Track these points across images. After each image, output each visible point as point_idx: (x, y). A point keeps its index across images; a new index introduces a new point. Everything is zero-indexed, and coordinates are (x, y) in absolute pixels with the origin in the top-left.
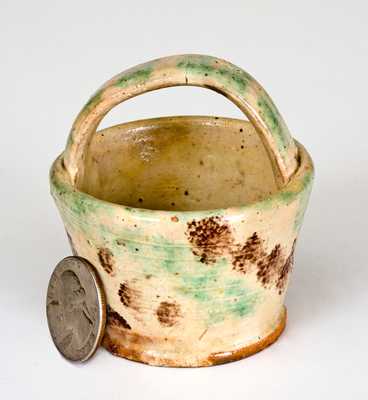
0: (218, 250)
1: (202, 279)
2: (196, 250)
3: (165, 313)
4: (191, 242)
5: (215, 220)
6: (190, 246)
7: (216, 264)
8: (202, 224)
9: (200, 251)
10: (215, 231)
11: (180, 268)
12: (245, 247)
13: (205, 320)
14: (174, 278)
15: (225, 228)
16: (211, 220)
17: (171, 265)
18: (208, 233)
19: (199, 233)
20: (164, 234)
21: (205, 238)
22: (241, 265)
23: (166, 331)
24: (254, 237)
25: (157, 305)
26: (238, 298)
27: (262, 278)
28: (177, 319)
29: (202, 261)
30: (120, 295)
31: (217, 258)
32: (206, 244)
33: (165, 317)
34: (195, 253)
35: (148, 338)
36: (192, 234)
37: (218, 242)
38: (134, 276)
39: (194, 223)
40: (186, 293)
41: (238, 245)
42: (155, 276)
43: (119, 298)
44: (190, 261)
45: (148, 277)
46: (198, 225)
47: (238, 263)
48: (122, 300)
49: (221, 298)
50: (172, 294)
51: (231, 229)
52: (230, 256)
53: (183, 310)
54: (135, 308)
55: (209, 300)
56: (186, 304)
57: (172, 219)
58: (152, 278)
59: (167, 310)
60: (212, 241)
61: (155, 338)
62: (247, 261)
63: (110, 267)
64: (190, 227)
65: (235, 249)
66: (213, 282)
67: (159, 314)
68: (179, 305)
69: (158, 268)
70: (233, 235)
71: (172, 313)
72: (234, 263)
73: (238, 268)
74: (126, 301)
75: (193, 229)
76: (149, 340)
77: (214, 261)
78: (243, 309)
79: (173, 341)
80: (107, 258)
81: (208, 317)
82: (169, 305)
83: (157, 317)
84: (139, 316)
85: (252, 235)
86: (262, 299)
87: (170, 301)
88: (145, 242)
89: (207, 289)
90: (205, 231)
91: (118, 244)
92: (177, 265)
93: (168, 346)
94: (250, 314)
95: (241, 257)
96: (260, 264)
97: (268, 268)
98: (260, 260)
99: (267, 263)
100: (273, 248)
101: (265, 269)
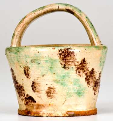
0: (70, 63)
1: (64, 76)
2: (62, 62)
3: (50, 92)
4: (60, 58)
5: (69, 49)
6: (59, 60)
7: (69, 70)
8: (64, 50)
9: (63, 63)
10: (69, 54)
11: (55, 70)
12: (80, 64)
13: (65, 96)
14: (53, 75)
15: (73, 53)
16: (68, 49)
17: (52, 69)
18: (66, 54)
19: (63, 55)
20: (49, 55)
21: (65, 57)
22: (79, 72)
23: (50, 101)
24: (84, 60)
25: (46, 89)
26: (78, 87)
27: (87, 81)
28: (54, 95)
29: (64, 67)
30: (32, 87)
31: (70, 67)
32: (65, 60)
33: (49, 94)
34: (61, 64)
35: (43, 105)
36: (60, 54)
37: (70, 59)
38: (38, 77)
39: (61, 50)
40: (58, 82)
41: (78, 62)
42: (46, 75)
43: (32, 88)
44: (59, 67)
45: (43, 76)
46: (62, 51)
47: (78, 71)
48: (33, 89)
49: (71, 86)
50: (52, 83)
51: (75, 54)
52: (75, 67)
53: (57, 90)
54: (38, 92)
55: (66, 86)
56: (58, 87)
57: (53, 48)
58: (45, 76)
59: (50, 91)
60: (68, 58)
61: (46, 105)
62: (81, 71)
63: (28, 75)
64: (59, 51)
65: (77, 64)
66: (68, 78)
67: (47, 93)
68: (55, 88)
69: (47, 71)
70: (76, 57)
71: (52, 92)
72: (76, 71)
73: (78, 73)
74: (34, 89)
75: (61, 52)
76: (43, 106)
77: (69, 68)
78: (80, 93)
79: (52, 105)
80: (27, 71)
81: (66, 94)
82: (51, 88)
83: (46, 94)
84: (39, 95)
85: (83, 59)
86: (87, 91)
87: (52, 87)
88: (42, 59)
89: (66, 81)
90: (65, 53)
91: (32, 62)
92: (54, 69)
93: (50, 108)
94: (82, 97)
95: (79, 68)
96: (86, 74)
97: (89, 77)
98: (86, 72)
99: (89, 75)
100: (92, 69)
101: (88, 77)
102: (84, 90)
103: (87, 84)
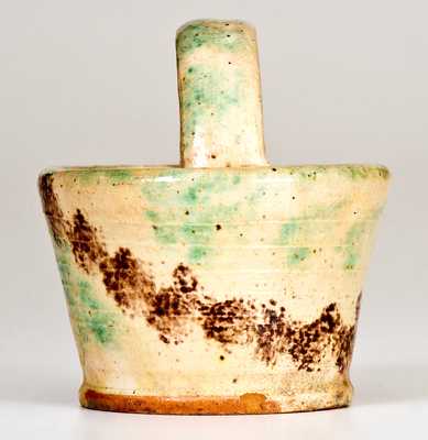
12: (76, 229)
22: (82, 258)
26: (91, 311)
27: (113, 292)
41: (68, 223)
47: (77, 253)
51: (55, 194)
65: (67, 228)
72: (74, 251)
77: (60, 242)
78: (101, 331)
85: (76, 213)
86: (122, 328)
95: (76, 244)
96: (103, 266)
97: (117, 279)
98: (100, 260)
99: (113, 270)
100: (118, 250)
101: (113, 279)
102: (110, 323)
103: (116, 303)
